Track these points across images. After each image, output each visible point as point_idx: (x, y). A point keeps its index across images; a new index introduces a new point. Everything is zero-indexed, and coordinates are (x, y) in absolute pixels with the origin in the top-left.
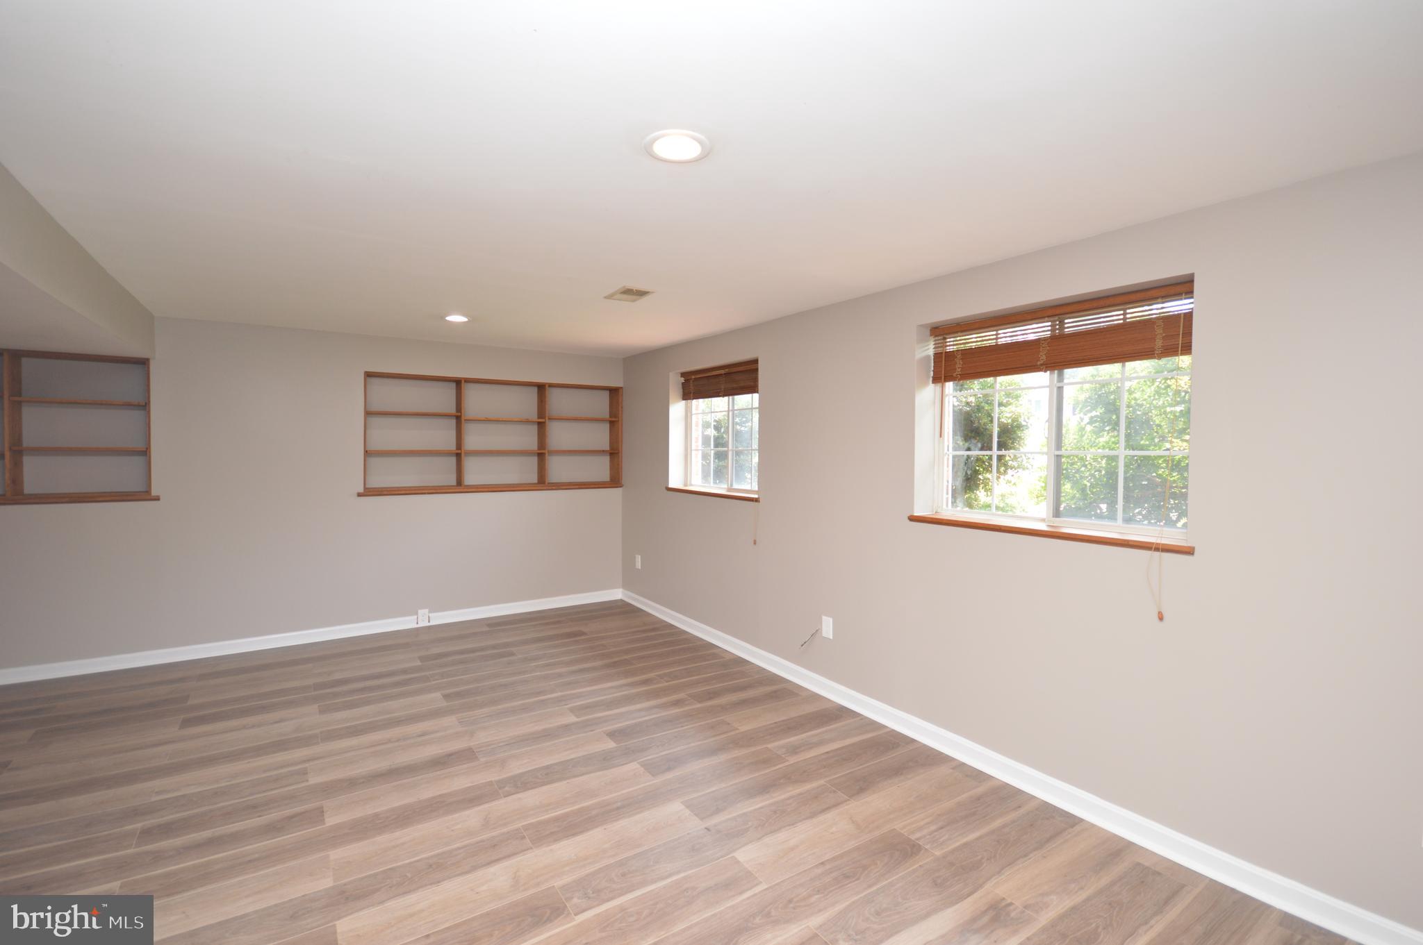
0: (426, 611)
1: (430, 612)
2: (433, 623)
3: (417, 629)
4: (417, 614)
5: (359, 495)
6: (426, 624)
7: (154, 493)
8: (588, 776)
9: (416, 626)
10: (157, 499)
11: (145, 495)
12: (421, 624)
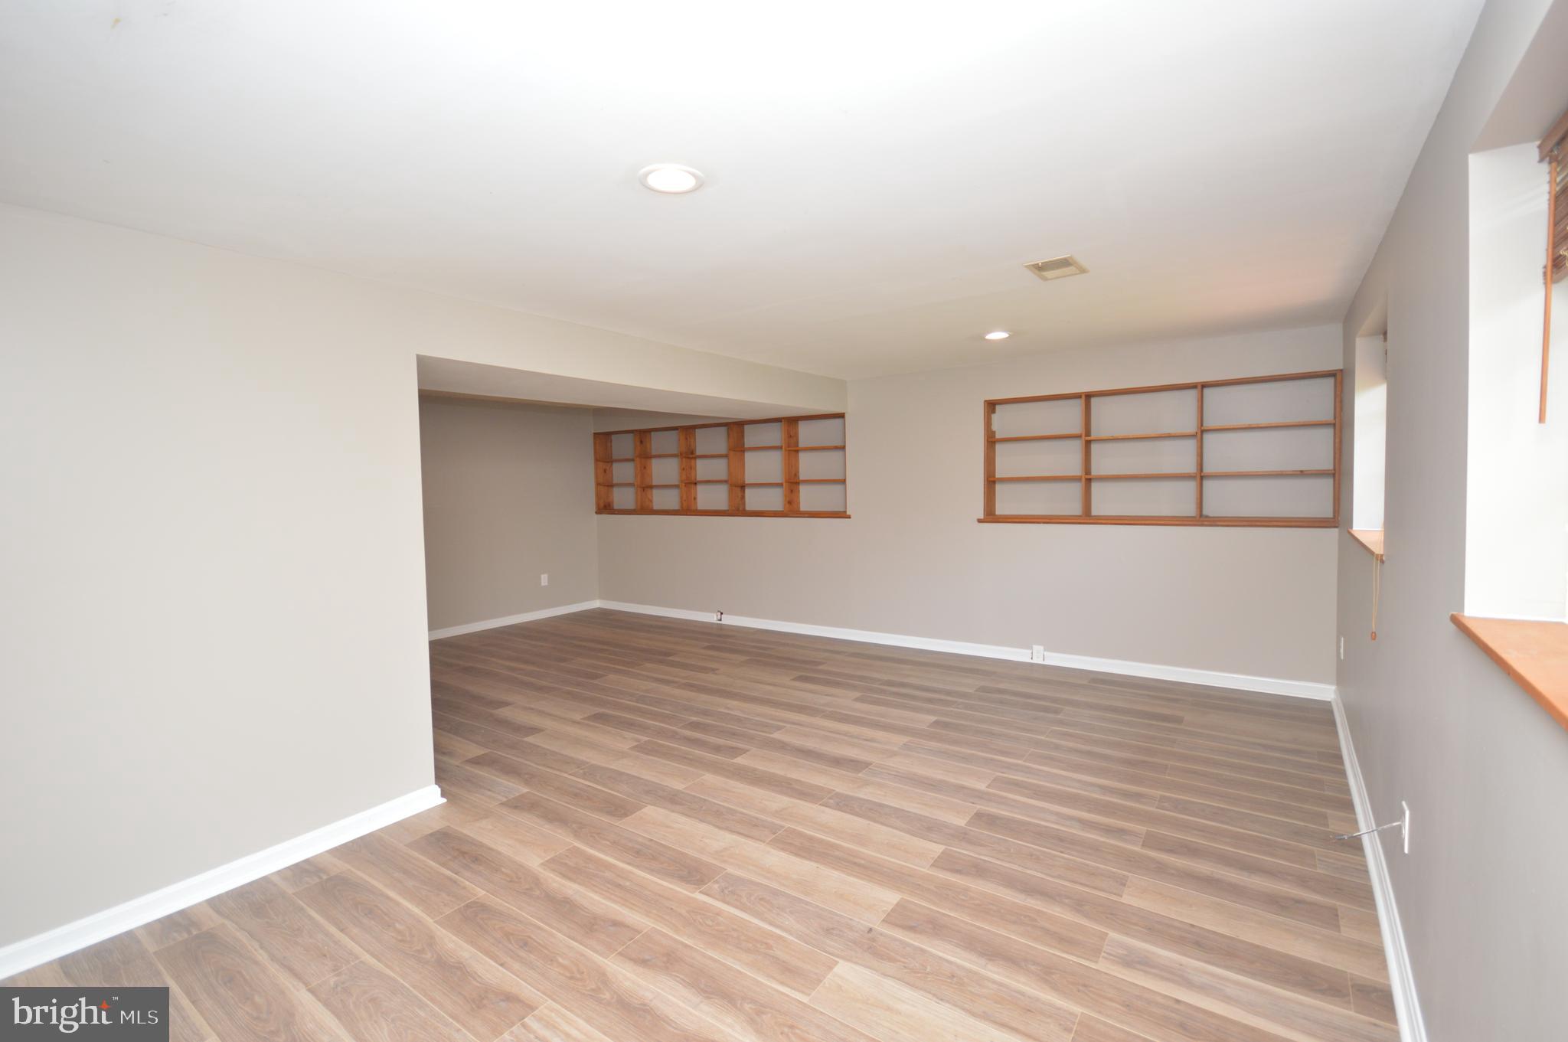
0: (1042, 648)
1: (1045, 650)
2: (1047, 662)
3: (1032, 665)
4: (1032, 649)
5: (980, 521)
6: (1040, 661)
7: (848, 513)
8: (890, 829)
9: (1030, 661)
10: (849, 517)
11: (842, 515)
12: (1035, 661)
